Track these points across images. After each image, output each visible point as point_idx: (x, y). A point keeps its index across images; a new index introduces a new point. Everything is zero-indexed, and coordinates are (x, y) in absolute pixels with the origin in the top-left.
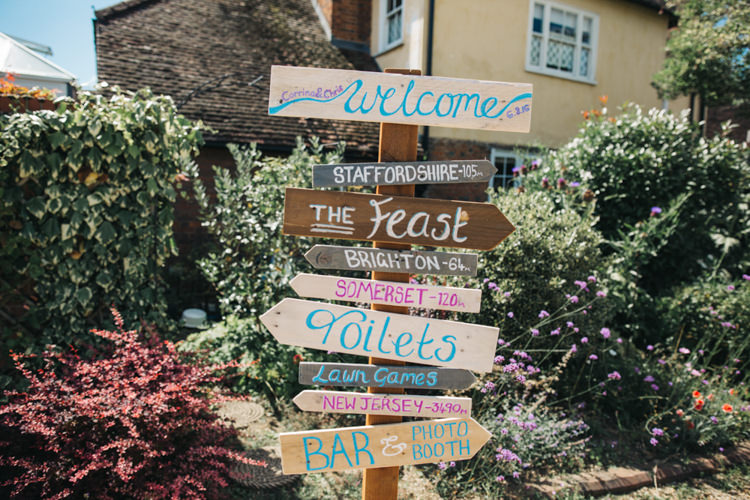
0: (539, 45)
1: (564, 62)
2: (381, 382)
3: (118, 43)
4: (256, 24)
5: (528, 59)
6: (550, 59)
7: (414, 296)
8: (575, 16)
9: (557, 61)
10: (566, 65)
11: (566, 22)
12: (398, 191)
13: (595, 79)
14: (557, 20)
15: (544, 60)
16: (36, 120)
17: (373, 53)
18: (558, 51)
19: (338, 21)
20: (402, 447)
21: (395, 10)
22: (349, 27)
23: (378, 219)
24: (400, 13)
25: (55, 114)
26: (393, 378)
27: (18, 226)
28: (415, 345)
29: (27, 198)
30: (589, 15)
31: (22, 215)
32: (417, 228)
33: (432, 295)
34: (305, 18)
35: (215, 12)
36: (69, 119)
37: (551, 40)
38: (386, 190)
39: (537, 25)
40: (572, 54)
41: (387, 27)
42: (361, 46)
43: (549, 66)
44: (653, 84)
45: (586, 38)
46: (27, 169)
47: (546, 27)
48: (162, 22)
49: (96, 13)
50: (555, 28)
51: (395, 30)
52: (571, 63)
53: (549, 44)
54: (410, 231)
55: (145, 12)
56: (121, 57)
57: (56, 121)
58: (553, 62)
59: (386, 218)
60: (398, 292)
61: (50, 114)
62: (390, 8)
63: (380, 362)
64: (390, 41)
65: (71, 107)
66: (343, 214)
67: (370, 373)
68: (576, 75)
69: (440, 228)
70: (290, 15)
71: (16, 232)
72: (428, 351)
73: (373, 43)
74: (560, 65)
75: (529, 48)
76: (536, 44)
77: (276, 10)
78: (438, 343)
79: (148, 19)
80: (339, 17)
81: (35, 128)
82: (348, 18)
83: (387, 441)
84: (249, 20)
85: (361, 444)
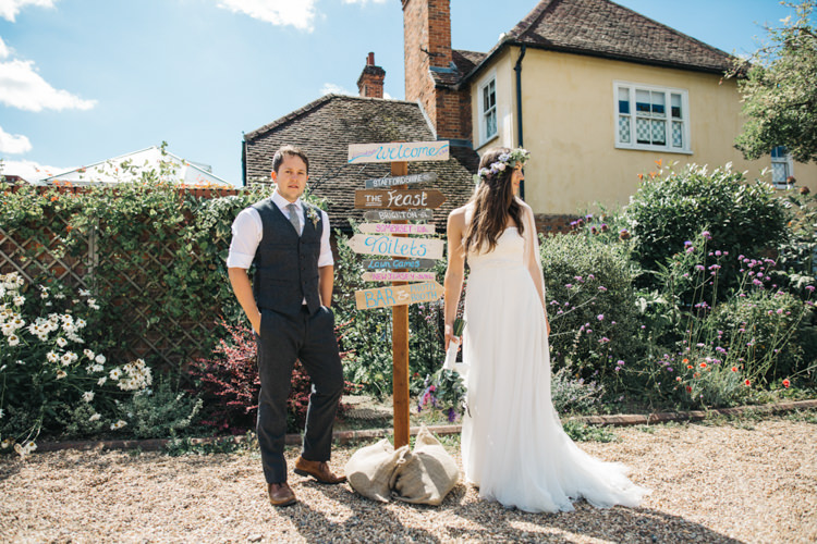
0: (628, 124)
1: (655, 137)
2: (396, 267)
3: (262, 158)
4: (372, 133)
5: (618, 137)
6: (641, 136)
7: (408, 229)
8: (663, 94)
9: (649, 136)
10: (659, 139)
11: (653, 101)
12: (400, 188)
13: (691, 149)
14: (644, 100)
15: (634, 136)
16: (227, 201)
17: (475, 148)
18: (648, 127)
19: (442, 123)
20: (406, 295)
21: (490, 109)
22: (452, 127)
23: (391, 199)
24: (494, 110)
25: (237, 197)
26: (401, 265)
27: (214, 268)
28: (409, 249)
29: (219, 250)
30: (677, 92)
31: (217, 260)
32: (407, 201)
33: (414, 229)
34: (414, 124)
35: (338, 126)
36: (245, 200)
37: (639, 118)
38: (394, 187)
39: (624, 107)
40: (663, 129)
41: (485, 123)
42: (465, 142)
43: (639, 142)
44: (736, 146)
45: (676, 112)
46: (221, 231)
47: (633, 107)
48: (295, 139)
49: (245, 136)
50: (642, 107)
51: (491, 125)
52: (664, 137)
53: (637, 122)
54: (404, 203)
55: (282, 132)
56: (265, 168)
57: (238, 201)
58: (645, 138)
59: (394, 198)
60: (401, 229)
61: (234, 197)
62: (487, 108)
63: (396, 258)
64: (489, 135)
65: (246, 193)
66: (377, 198)
67: (391, 263)
68: (669, 147)
69: (416, 201)
70: (402, 123)
71: (213, 271)
72: (414, 252)
73: (474, 139)
74: (651, 139)
75: (618, 128)
76: (624, 123)
77: (389, 119)
78: (419, 248)
79: (284, 138)
80: (443, 120)
81: (227, 205)
82: (451, 120)
83: (400, 293)
84: (365, 130)
85: (389, 294)
